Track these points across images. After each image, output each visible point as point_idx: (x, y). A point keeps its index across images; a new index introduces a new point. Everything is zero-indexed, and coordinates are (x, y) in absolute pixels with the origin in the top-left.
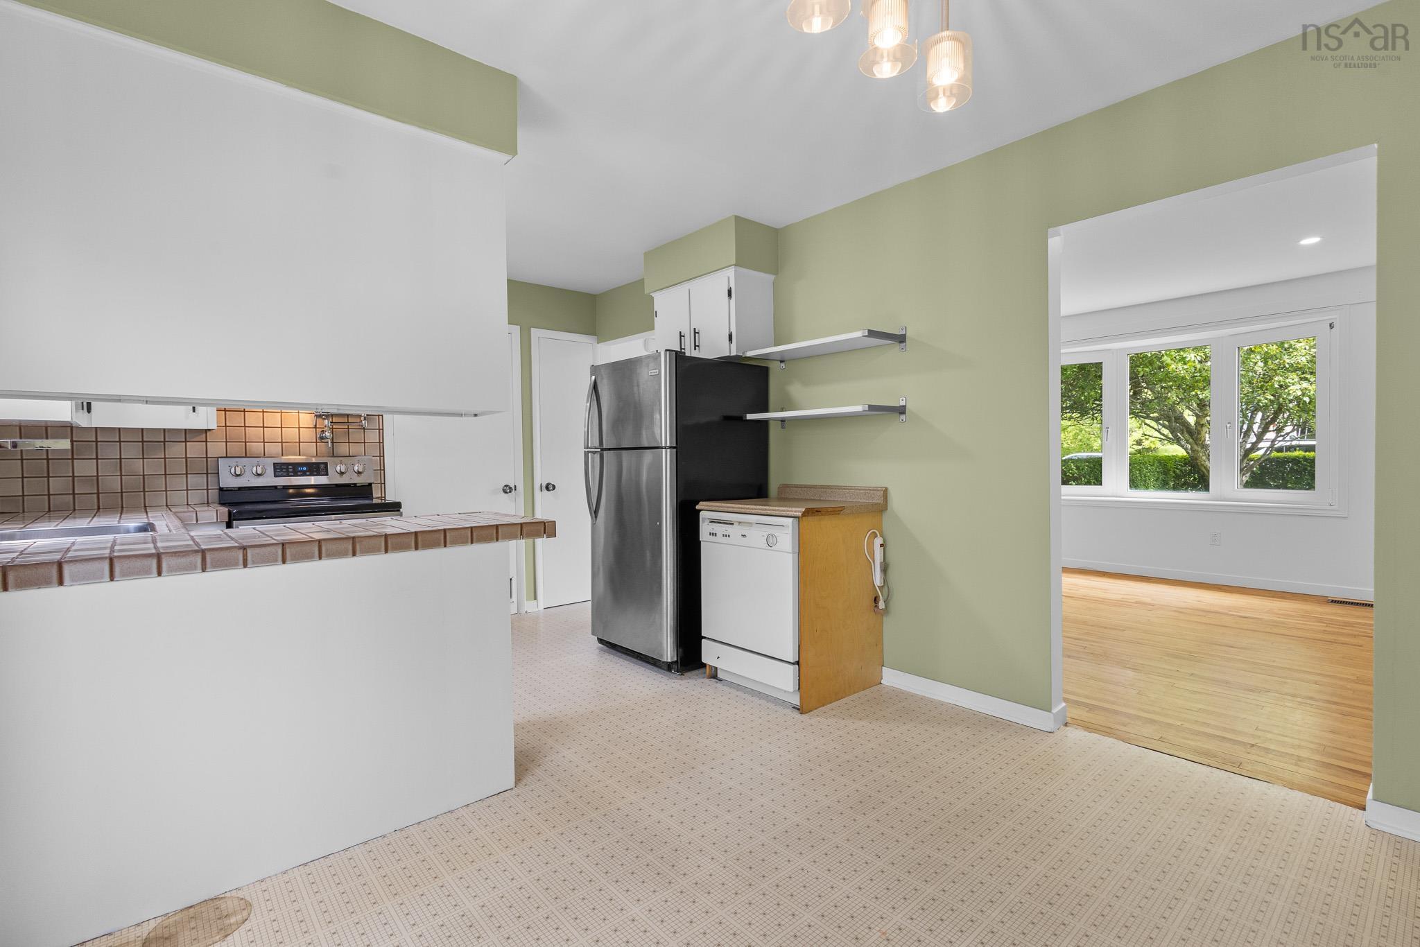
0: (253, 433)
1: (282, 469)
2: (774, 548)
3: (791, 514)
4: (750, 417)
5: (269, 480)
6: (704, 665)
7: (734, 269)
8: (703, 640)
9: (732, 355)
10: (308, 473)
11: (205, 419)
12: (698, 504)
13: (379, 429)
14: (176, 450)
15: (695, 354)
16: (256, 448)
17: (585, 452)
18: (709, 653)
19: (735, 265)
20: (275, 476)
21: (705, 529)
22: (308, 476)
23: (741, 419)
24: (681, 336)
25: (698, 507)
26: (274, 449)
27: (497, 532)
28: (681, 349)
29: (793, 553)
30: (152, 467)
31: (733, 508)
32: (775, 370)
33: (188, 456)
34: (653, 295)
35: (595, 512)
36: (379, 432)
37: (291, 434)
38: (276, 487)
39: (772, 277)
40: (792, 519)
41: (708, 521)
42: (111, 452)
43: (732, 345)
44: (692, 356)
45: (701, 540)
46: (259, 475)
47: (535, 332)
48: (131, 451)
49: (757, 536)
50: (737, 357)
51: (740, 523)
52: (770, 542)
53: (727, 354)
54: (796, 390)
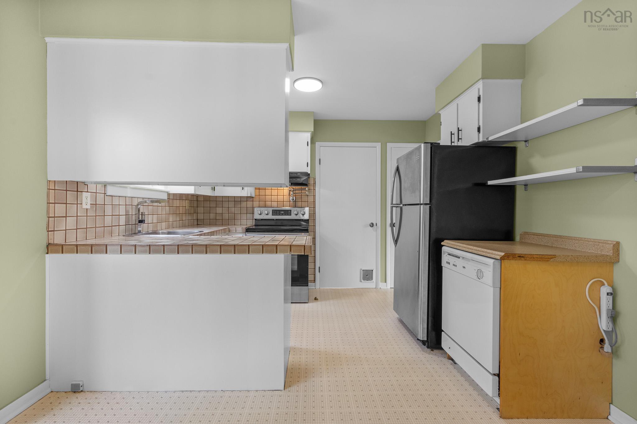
0: (268, 198)
1: (275, 212)
2: (481, 280)
3: (493, 256)
4: (490, 183)
5: (270, 217)
6: (442, 349)
7: (482, 82)
8: (442, 332)
9: (480, 141)
10: (284, 214)
11: (247, 192)
12: (443, 241)
13: (314, 196)
14: (244, 204)
15: (460, 144)
16: (269, 203)
17: (391, 206)
18: (445, 343)
19: (483, 78)
20: (272, 215)
21: (445, 258)
22: (284, 215)
23: (485, 185)
24: (452, 134)
25: (442, 243)
26: (275, 204)
27: (277, 249)
28: (452, 142)
29: (494, 287)
30: (237, 211)
31: (460, 246)
32: (521, 147)
33: (247, 206)
34: (440, 112)
35: (396, 241)
36: (314, 197)
37: (280, 198)
38: (273, 220)
39: (519, 81)
40: (493, 260)
41: (447, 253)
42: (225, 205)
43: (480, 134)
44: (458, 145)
45: (442, 265)
46: (267, 214)
47: (389, 145)
48: (231, 204)
49: (471, 269)
50: (483, 142)
51: (463, 258)
52: (480, 275)
53: (476, 141)
54: (536, 161)
